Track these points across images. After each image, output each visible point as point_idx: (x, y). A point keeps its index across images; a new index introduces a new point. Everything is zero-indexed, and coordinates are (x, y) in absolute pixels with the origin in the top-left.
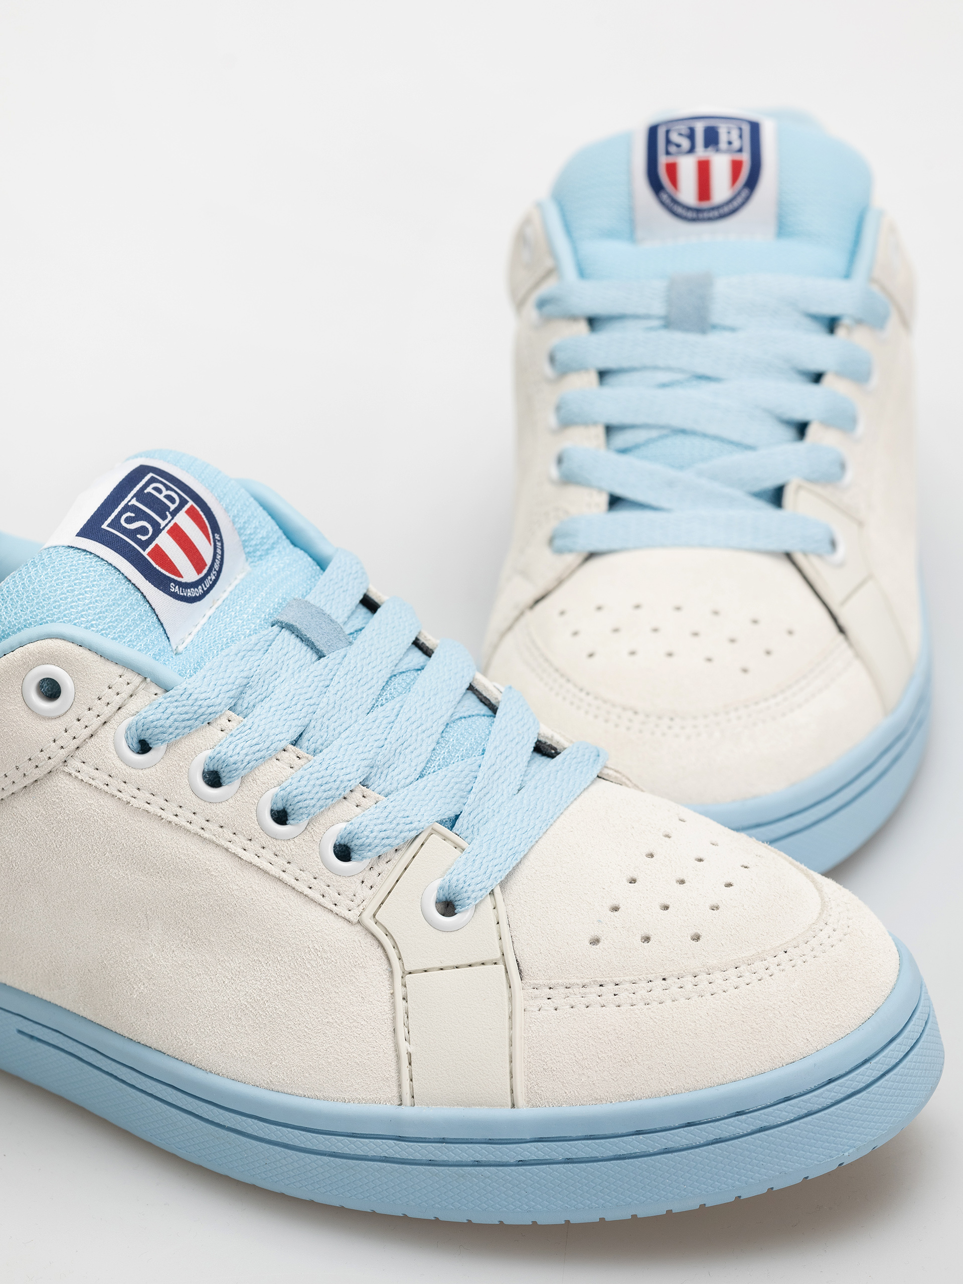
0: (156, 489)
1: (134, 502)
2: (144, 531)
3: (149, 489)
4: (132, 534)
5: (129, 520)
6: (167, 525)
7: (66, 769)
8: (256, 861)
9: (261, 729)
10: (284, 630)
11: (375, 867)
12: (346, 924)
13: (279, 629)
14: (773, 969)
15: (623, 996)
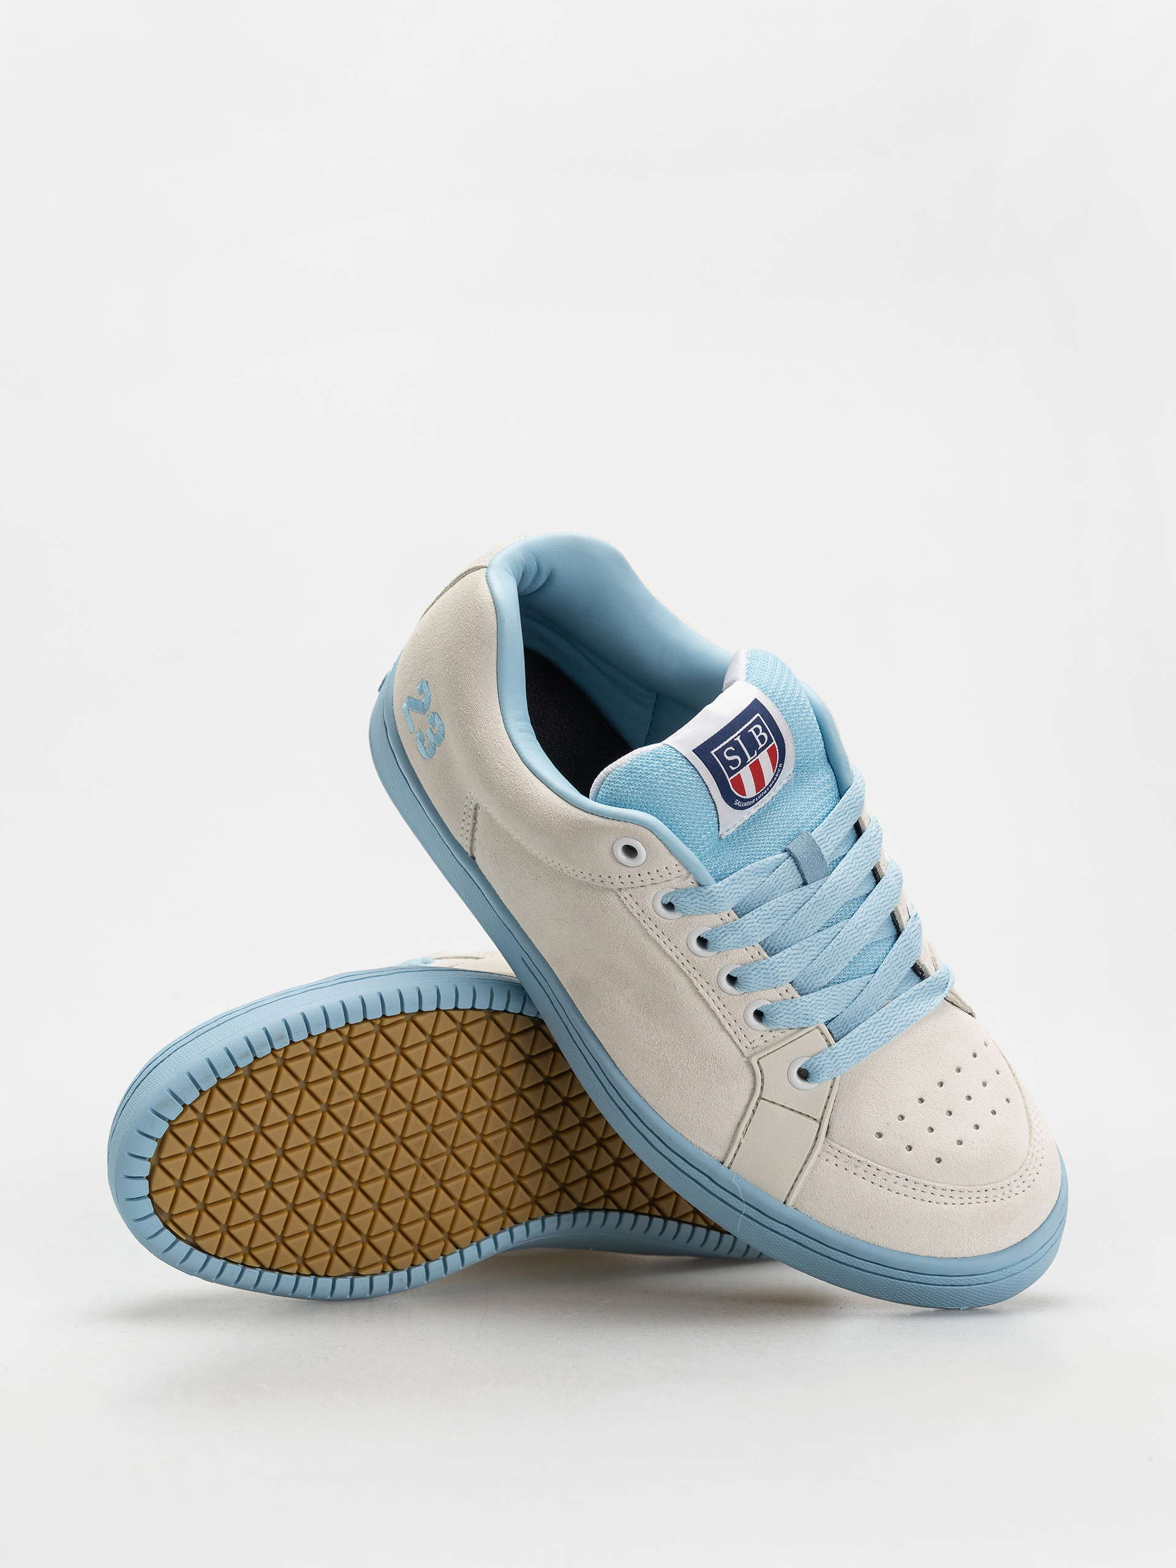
0: (757, 731)
1: (738, 739)
2: (735, 762)
3: (752, 730)
4: (727, 764)
5: (730, 753)
6: (752, 760)
7: (619, 894)
8: (706, 996)
9: (745, 930)
10: (790, 857)
11: (774, 1032)
12: (740, 1054)
13: (787, 856)
14: (974, 1200)
15: (879, 1178)
